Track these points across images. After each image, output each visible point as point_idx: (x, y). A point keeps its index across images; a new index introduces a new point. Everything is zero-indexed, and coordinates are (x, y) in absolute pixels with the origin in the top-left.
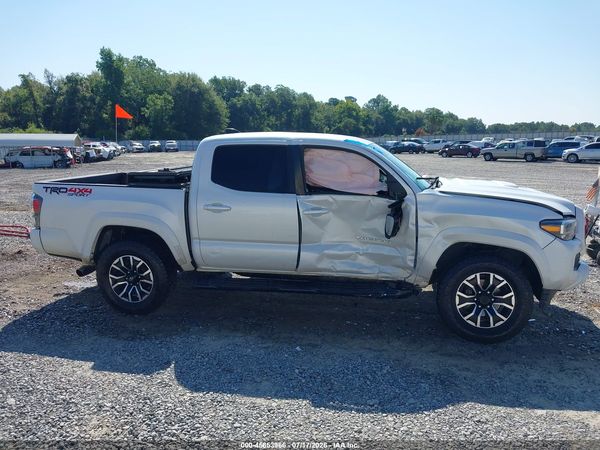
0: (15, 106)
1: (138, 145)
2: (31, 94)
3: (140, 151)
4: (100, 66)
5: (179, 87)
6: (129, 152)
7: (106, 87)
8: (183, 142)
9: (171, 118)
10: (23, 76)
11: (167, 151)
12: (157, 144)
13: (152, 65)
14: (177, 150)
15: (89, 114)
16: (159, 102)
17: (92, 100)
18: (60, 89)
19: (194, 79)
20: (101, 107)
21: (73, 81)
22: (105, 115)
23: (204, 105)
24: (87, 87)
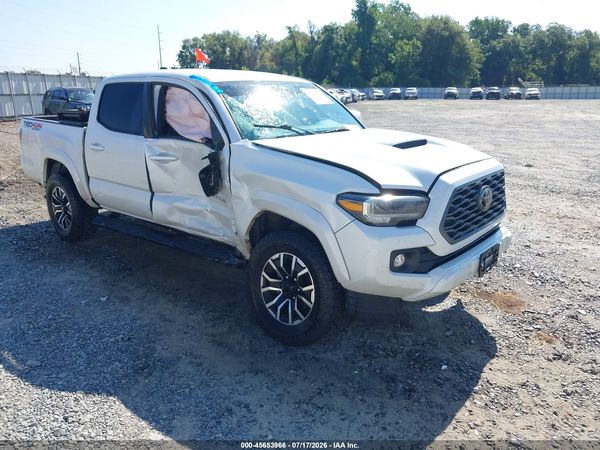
0: (283, 55)
1: (379, 92)
2: (294, 44)
3: (380, 98)
4: (356, 14)
5: (430, 31)
6: (370, 99)
7: (358, 35)
8: (425, 90)
9: (417, 65)
10: (289, 28)
11: (406, 98)
12: (398, 90)
13: (407, 10)
14: (416, 98)
15: (339, 62)
16: (408, 49)
17: (344, 47)
18: (319, 38)
19: (446, 22)
20: (351, 55)
21: (329, 30)
22: (355, 63)
23: (454, 51)
24: (341, 36)
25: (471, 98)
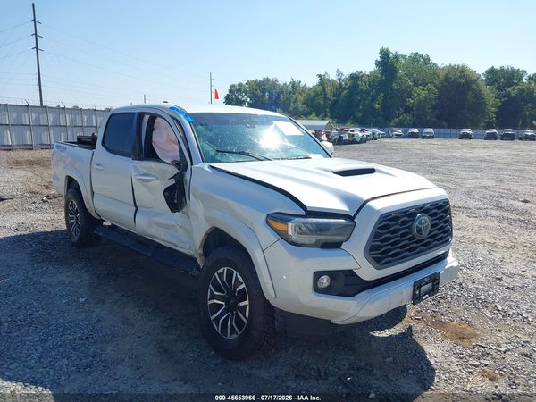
0: (313, 99)
1: (399, 131)
2: (324, 89)
3: (398, 137)
4: (378, 64)
5: (447, 79)
6: (390, 137)
7: (381, 82)
8: (442, 130)
9: (434, 108)
10: (320, 76)
11: (423, 138)
12: (416, 131)
13: (427, 60)
14: (432, 137)
15: (363, 105)
16: (424, 93)
17: (367, 92)
18: (346, 84)
19: (463, 71)
20: (374, 99)
21: (355, 78)
22: (377, 106)
23: (470, 95)
24: (365, 83)
25: (486, 139)
